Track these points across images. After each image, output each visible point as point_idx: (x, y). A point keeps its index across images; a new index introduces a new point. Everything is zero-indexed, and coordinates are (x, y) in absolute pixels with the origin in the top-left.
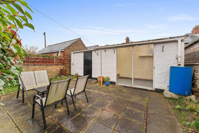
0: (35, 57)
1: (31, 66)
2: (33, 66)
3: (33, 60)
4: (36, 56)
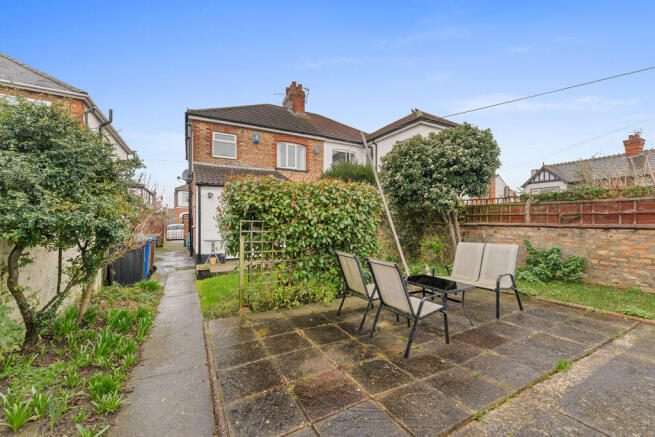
0: (621, 198)
1: (593, 231)
2: (598, 231)
3: (611, 208)
4: (624, 195)
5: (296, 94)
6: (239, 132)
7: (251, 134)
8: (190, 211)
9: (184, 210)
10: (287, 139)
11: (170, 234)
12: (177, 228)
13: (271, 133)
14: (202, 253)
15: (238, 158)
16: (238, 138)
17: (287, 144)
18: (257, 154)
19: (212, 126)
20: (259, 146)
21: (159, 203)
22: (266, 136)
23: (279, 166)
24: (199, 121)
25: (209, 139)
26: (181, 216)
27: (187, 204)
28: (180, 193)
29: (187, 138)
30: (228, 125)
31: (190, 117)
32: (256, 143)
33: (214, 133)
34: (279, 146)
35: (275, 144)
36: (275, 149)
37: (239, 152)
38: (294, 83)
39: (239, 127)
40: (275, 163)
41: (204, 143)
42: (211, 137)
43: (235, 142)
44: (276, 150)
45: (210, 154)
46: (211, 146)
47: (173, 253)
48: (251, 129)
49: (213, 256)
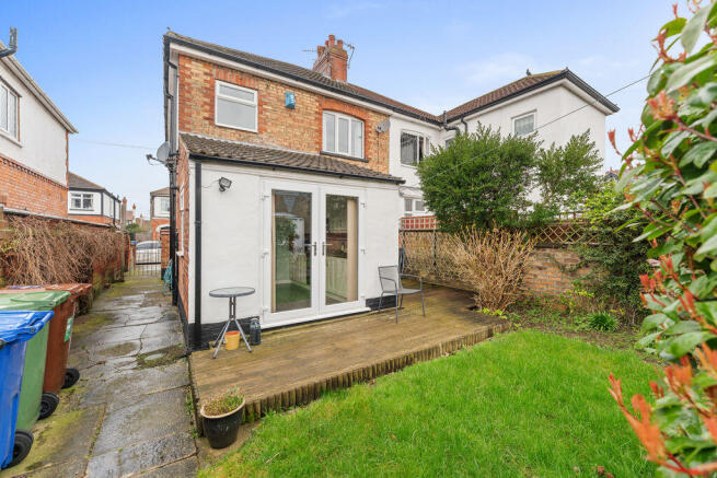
5: (334, 53)
6: (262, 86)
7: (282, 91)
8: (173, 222)
9: (164, 222)
10: (336, 107)
11: (141, 255)
12: (152, 247)
13: (314, 93)
14: (205, 320)
15: (261, 130)
16: (260, 96)
17: (338, 115)
18: (291, 126)
19: (214, 71)
20: (294, 113)
21: (131, 212)
22: (307, 98)
23: (325, 150)
24: (191, 58)
25: (209, 92)
26: (158, 229)
27: (168, 214)
28: (157, 200)
29: (168, 97)
30: (242, 72)
31: (173, 46)
32: (291, 107)
33: (218, 83)
34: (326, 117)
35: (321, 114)
36: (320, 120)
37: (262, 122)
38: (332, 38)
39: (262, 78)
40: (320, 143)
41: (199, 98)
42: (212, 88)
43: (256, 102)
44: (321, 124)
45: (211, 119)
46: (212, 106)
47: (140, 297)
48: (282, 84)
49: (233, 327)
